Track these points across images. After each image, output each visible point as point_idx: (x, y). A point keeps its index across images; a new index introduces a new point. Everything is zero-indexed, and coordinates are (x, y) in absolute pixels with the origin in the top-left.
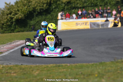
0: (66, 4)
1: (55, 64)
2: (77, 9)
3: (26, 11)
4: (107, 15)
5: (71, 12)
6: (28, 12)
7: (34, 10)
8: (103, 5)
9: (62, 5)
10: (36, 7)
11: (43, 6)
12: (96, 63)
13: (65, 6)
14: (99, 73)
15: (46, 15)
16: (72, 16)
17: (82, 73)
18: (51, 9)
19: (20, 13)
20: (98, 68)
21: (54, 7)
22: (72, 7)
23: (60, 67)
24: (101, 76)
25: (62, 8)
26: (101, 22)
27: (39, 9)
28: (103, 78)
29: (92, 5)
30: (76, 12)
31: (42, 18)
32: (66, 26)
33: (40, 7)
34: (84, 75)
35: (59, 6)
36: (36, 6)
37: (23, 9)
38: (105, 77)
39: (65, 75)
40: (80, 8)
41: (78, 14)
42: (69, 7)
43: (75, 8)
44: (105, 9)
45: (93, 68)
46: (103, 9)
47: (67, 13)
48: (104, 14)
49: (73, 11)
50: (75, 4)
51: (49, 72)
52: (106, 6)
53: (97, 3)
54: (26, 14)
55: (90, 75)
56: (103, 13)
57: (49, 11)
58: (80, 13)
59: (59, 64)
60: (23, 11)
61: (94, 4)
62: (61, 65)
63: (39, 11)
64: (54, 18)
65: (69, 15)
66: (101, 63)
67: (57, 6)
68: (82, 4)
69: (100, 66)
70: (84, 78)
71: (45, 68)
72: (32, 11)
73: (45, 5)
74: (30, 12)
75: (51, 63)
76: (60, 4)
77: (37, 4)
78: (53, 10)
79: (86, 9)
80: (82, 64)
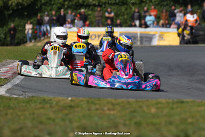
2: (88, 8)
7: (6, 6)
8: (138, 2)
13: (64, 1)
21: (43, 1)
22: (78, 4)
25: (59, 5)
27: (14, 4)
29: (117, 1)
31: (20, 22)
42: (74, 3)
63: (15, 8)
67: (51, 1)
72: (1, 7)
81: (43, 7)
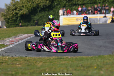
0: (67, 1)
1: (57, 56)
2: (77, 6)
3: (30, 7)
4: (106, 12)
5: (72, 9)
6: (32, 8)
7: (38, 6)
8: (102, 2)
9: (63, 2)
10: (39, 4)
11: (46, 3)
12: (95, 56)
13: (66, 3)
14: (98, 65)
15: (48, 11)
16: (73, 12)
17: (82, 65)
18: (54, 6)
19: (24, 9)
20: (97, 60)
21: (56, 4)
22: (73, 4)
23: (62, 59)
24: (100, 68)
25: (63, 5)
26: (100, 18)
27: (42, 5)
28: (102, 70)
29: (92, 2)
30: (76, 9)
31: (45, 14)
32: (67, 21)
33: (43, 4)
34: (84, 67)
35: (61, 3)
36: (39, 2)
37: (28, 5)
38: (103, 69)
39: (66, 67)
40: (81, 5)
41: (78, 10)
42: (70, 3)
43: (76, 5)
44: (103, 6)
45: (92, 61)
46: (102, 6)
47: (69, 9)
48: (103, 11)
49: (74, 7)
50: (75, 1)
51: (51, 64)
52: (105, 3)
53: (96, 1)
54: (30, 10)
55: (89, 67)
56: (101, 10)
57: (52, 7)
58: (80, 9)
59: (60, 56)
60: (28, 7)
61: (93, 1)
62: (62, 57)
63: (42, 7)
64: (56, 14)
65: (70, 11)
66: (100, 56)
67: (59, 3)
68: (82, 2)
69: (99, 59)
70: (84, 70)
71: (48, 60)
72: (36, 7)
73: (48, 2)
74: (34, 8)
75: (54, 56)
76: (62, 1)
77: (41, 1)
78: (55, 6)
79: (86, 6)
80: (82, 57)
81: (56, 6)
